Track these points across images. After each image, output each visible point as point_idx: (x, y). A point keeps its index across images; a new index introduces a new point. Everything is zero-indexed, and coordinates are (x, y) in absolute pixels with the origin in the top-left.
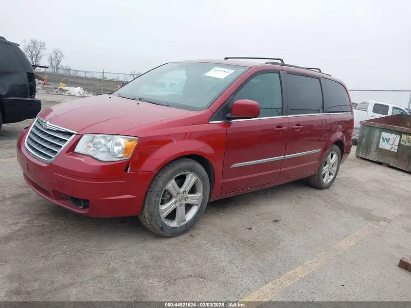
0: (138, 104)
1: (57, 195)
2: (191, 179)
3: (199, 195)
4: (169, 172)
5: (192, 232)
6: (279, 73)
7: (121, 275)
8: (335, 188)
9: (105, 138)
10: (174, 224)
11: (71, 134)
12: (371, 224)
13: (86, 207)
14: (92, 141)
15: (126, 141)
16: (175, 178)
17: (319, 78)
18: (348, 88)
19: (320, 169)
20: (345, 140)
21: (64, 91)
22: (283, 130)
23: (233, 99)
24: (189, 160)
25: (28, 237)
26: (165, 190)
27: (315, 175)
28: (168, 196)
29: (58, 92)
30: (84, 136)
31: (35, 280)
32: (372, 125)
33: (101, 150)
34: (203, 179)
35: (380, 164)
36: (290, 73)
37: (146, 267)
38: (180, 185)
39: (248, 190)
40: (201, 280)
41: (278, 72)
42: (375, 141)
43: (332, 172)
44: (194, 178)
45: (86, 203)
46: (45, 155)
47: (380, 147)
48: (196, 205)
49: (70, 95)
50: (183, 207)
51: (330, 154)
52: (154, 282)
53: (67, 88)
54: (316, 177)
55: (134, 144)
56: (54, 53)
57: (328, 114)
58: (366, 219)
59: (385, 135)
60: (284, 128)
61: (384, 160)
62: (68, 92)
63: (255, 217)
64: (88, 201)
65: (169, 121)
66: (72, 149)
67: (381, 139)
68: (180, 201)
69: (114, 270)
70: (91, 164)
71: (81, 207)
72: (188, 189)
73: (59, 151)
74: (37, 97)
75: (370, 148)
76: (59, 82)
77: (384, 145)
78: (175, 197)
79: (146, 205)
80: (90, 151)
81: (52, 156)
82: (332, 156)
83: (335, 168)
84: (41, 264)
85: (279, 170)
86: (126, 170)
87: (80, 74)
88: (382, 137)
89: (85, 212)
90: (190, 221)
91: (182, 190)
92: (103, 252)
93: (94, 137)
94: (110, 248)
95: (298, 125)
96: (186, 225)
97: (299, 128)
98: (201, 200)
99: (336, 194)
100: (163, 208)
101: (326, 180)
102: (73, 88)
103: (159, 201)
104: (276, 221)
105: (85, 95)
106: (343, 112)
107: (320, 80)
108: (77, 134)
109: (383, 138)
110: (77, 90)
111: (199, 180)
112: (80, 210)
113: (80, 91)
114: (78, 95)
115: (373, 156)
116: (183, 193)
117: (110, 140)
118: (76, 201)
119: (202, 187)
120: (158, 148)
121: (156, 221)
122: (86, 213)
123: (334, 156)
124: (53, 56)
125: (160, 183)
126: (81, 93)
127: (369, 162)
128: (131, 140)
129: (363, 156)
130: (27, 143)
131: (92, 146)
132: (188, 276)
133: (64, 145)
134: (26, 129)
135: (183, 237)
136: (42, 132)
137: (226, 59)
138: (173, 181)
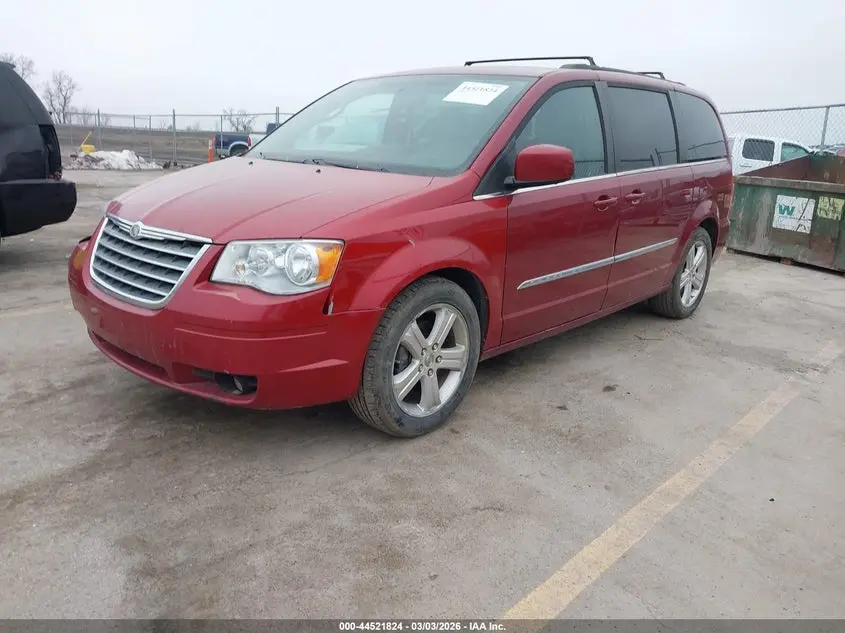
0: (319, 171)
1: (184, 373)
2: (445, 319)
3: (461, 349)
4: (406, 307)
5: (455, 424)
6: (594, 87)
7: (343, 520)
8: (706, 314)
9: (274, 246)
10: (419, 411)
11: (199, 245)
12: (792, 378)
13: (249, 390)
14: (246, 256)
15: (320, 249)
16: (417, 320)
17: (665, 92)
18: (719, 110)
19: (675, 279)
20: (718, 214)
21: (96, 161)
22: (611, 203)
23: (513, 147)
24: (439, 279)
25: (130, 463)
26: (400, 345)
27: (666, 293)
28: (405, 357)
29: (82, 164)
30: (229, 246)
31: (176, 544)
32: (757, 183)
33: (268, 273)
34: (467, 318)
35: (777, 259)
36: (613, 84)
37: (385, 499)
38: (426, 332)
39: (551, 331)
40: (501, 514)
41: (591, 84)
42: (764, 215)
43: (697, 283)
44: (452, 317)
45: (250, 384)
46: (145, 293)
47: (774, 226)
48: (458, 370)
49: (109, 168)
50: (434, 376)
51: (693, 248)
52: (410, 526)
53: (100, 154)
54: (668, 295)
55: (337, 255)
56: (54, 81)
57: (688, 164)
58: (780, 370)
59: (783, 200)
60: (613, 199)
61: (785, 251)
62: (106, 162)
63: (567, 384)
64: (253, 378)
65: (396, 201)
66: (205, 274)
67: (777, 210)
68: (427, 364)
69: (324, 513)
70: (254, 303)
71: (236, 392)
72: (441, 340)
73: (177, 282)
74: (67, 176)
75: (754, 230)
76: (78, 142)
77: (782, 222)
78: (417, 358)
79: (367, 377)
80: (244, 277)
81: (162, 293)
82: (696, 250)
83: (701, 275)
84: (176, 513)
85: (605, 286)
86: (326, 310)
87: (114, 123)
88: (777, 205)
89: (249, 401)
90: (448, 402)
91: (430, 341)
92: (291, 477)
93: (249, 247)
94: (302, 468)
95: (636, 192)
96: (442, 411)
97: (637, 198)
98: (465, 359)
99: (708, 326)
100: (399, 379)
101: (687, 300)
102: (114, 153)
103: (390, 367)
104: (609, 389)
105: (143, 167)
106: (713, 158)
107: (667, 94)
108: (213, 244)
109: (780, 207)
110: (122, 158)
111: (461, 320)
112: (234, 398)
113: (129, 159)
114: (126, 167)
115: (761, 246)
116: (433, 349)
117: (284, 251)
118: (225, 381)
119: (466, 334)
120: (383, 259)
121: (388, 407)
122: (249, 404)
123: (701, 250)
124: (53, 88)
125: (392, 331)
126: (133, 163)
127: (754, 259)
128: (328, 248)
129: (740, 247)
130: (95, 270)
131: (247, 265)
132: (474, 508)
133: (187, 269)
134: (87, 243)
135: (437, 435)
136: (127, 245)
137: (469, 64)
138: (414, 325)
